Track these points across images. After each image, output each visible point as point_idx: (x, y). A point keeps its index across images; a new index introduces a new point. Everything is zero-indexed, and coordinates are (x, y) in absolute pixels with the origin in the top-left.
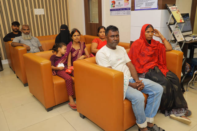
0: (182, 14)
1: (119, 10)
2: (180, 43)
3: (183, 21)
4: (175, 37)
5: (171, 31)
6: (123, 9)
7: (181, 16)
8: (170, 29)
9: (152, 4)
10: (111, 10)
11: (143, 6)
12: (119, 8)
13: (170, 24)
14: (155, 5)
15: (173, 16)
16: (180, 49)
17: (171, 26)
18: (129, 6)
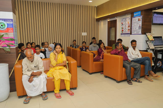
0: (153, 37)
1: (125, 34)
2: (153, 50)
3: (153, 40)
4: (149, 47)
5: (147, 44)
6: (127, 34)
7: (153, 38)
8: (147, 43)
9: (139, 32)
10: (121, 34)
11: (135, 33)
12: (125, 33)
13: (147, 41)
14: (140, 33)
15: (148, 38)
16: (153, 53)
17: (147, 42)
18: (130, 32)
